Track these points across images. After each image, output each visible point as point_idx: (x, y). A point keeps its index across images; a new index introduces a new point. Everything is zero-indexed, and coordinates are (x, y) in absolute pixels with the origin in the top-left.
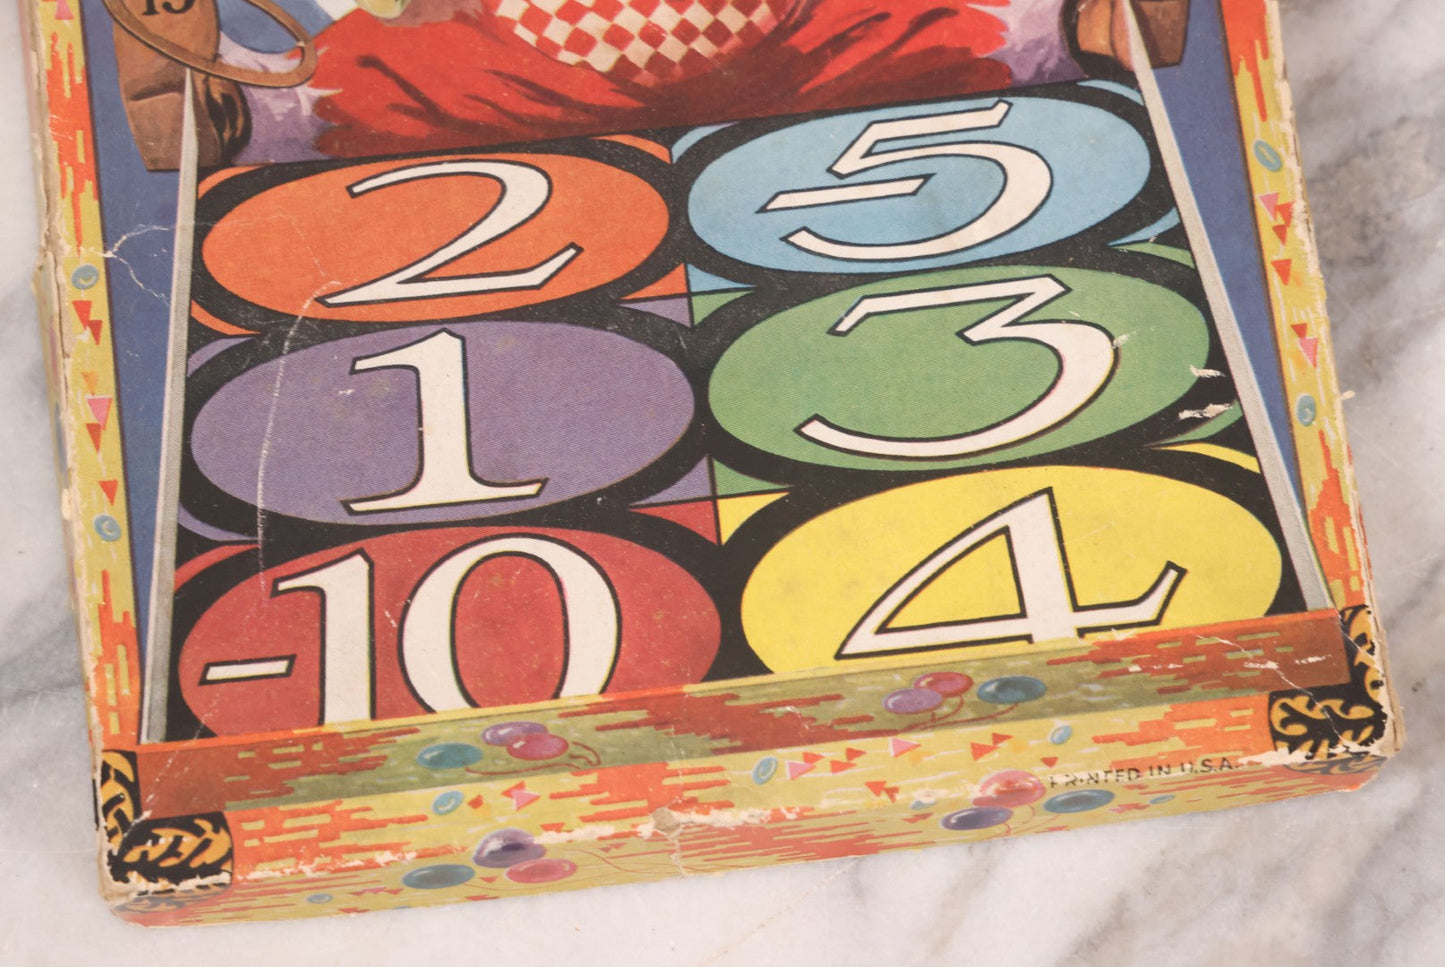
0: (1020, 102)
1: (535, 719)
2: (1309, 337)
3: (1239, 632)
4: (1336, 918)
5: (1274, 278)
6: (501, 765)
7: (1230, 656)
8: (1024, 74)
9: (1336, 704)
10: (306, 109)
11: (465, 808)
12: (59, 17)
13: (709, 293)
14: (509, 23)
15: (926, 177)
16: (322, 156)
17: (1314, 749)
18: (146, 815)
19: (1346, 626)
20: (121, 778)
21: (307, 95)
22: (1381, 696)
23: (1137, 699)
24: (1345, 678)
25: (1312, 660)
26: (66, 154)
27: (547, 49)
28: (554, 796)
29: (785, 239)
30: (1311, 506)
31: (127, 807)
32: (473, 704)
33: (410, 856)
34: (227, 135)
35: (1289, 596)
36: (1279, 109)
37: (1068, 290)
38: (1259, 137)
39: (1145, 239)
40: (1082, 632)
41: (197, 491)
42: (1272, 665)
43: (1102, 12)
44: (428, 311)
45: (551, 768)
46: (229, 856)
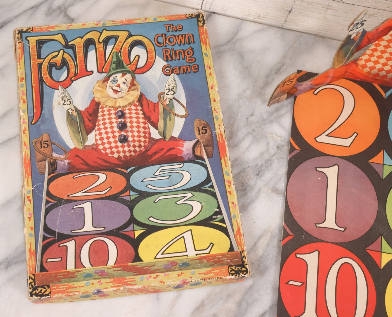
0: (185, 163)
1: (103, 269)
2: (234, 204)
3: (223, 255)
5: (228, 194)
6: (97, 277)
7: (222, 259)
8: (186, 159)
9: (240, 268)
10: (66, 164)
11: (90, 285)
12: (26, 149)
13: (133, 195)
14: (100, 150)
15: (170, 176)
16: (69, 172)
17: (236, 276)
18: (36, 285)
19: (241, 254)
20: (32, 279)
21: (67, 161)
22: (247, 266)
23: (206, 267)
24: (241, 263)
25: (235, 260)
26: (26, 172)
27: (107, 154)
28: (106, 283)
29: (146, 186)
30: (235, 233)
31: (33, 284)
32: (92, 266)
33: (81, 293)
34: (53, 168)
35: (231, 249)
36: (229, 166)
37: (194, 195)
38: (225, 170)
39: (206, 187)
40: (196, 255)
41: (46, 229)
42: (229, 261)
43: (199, 149)
44: (86, 198)
45: (105, 278)
46: (50, 293)
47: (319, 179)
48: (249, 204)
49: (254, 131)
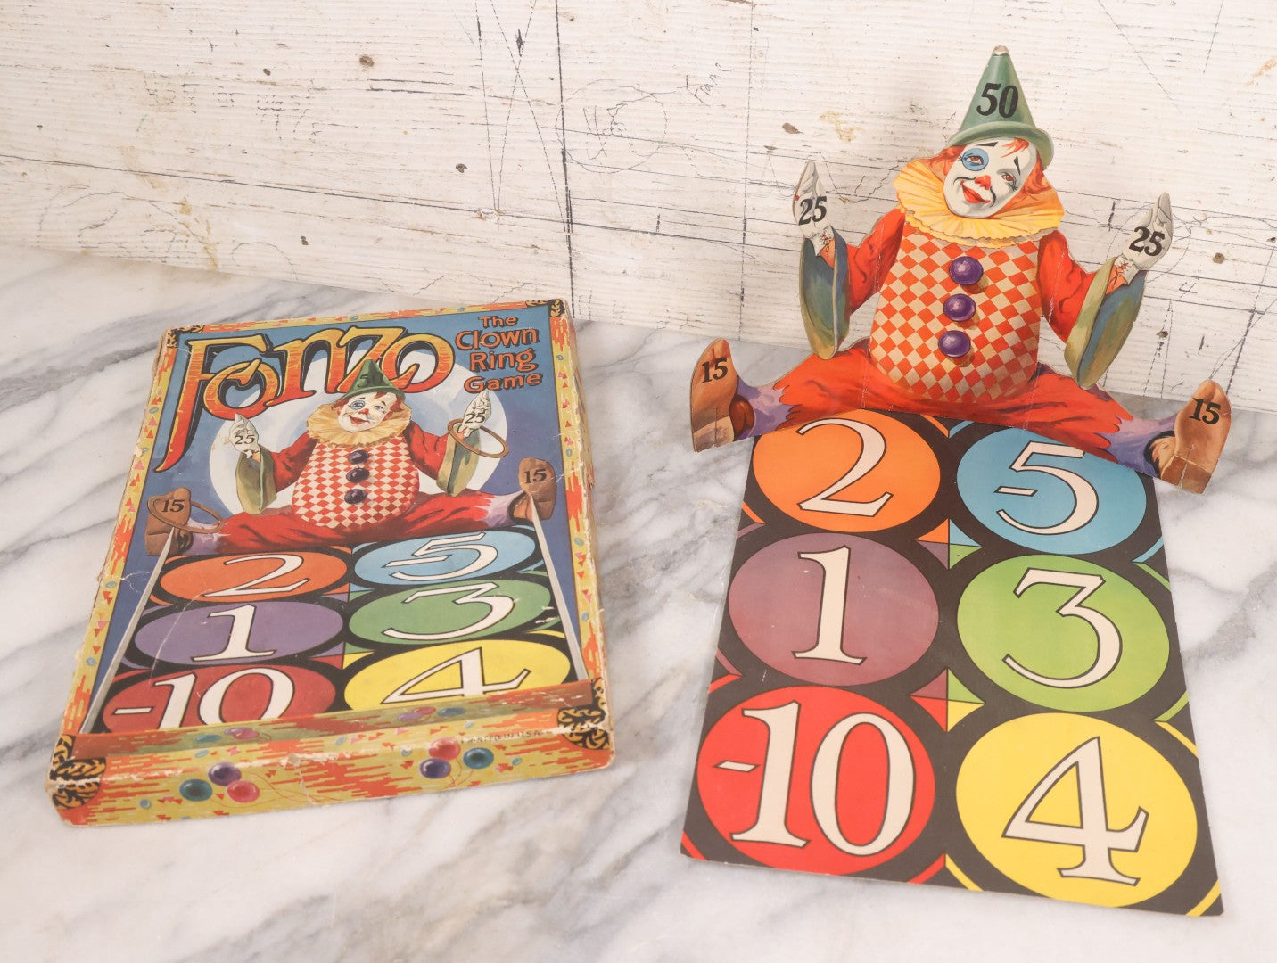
0: (488, 533)
1: (249, 726)
2: (589, 593)
3: (551, 690)
4: (595, 817)
5: (577, 577)
6: (229, 741)
7: (545, 698)
8: (492, 525)
9: (586, 711)
10: (215, 539)
11: (209, 755)
12: (130, 510)
13: (356, 591)
14: (301, 515)
15: (449, 556)
16: (217, 553)
17: (574, 727)
18: (73, 758)
19: (593, 685)
20: (66, 744)
21: (216, 536)
22: (605, 708)
23: (504, 713)
24: (590, 703)
25: (578, 697)
26: (117, 548)
27: (312, 523)
28: (248, 751)
29: (391, 575)
30: (584, 647)
31: (65, 755)
32: (223, 720)
33: (180, 772)
34: (182, 546)
35: (572, 676)
36: (584, 528)
37: (498, 586)
38: (576, 536)
39: (531, 570)
40: (485, 693)
41: (133, 652)
42: (561, 700)
43: (523, 507)
44: (245, 599)
45: (250, 741)
46: (103, 772)
47: (806, 572)
48: (638, 622)
49: (662, 495)
